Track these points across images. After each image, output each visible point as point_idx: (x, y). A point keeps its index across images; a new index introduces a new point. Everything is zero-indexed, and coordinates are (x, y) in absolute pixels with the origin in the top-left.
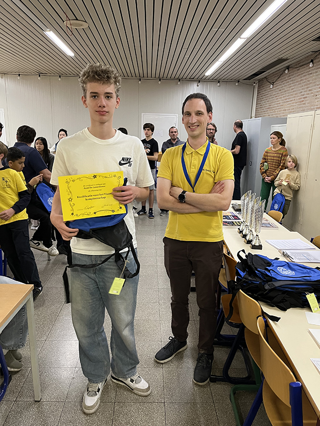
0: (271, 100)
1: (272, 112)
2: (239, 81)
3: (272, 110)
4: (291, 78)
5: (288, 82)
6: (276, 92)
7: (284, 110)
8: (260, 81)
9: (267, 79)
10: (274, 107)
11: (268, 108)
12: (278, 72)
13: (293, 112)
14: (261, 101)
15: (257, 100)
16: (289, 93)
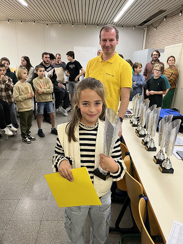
0: (155, 39)
2: (135, 27)
3: (155, 45)
4: (167, 24)
5: (166, 26)
6: (158, 33)
7: (162, 45)
8: (148, 26)
9: (152, 25)
10: (156, 43)
11: (153, 44)
13: (168, 45)
14: (148, 39)
15: (146, 39)
16: (166, 33)
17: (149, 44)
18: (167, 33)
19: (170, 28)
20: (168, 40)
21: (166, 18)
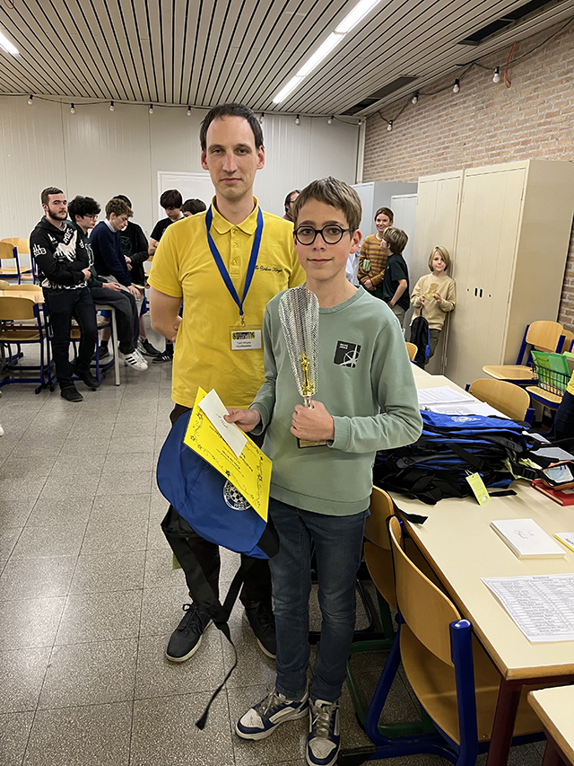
0: (389, 153)
1: (391, 174)
2: (333, 117)
3: (392, 170)
4: (421, 113)
5: (417, 120)
6: (397, 137)
7: (411, 170)
8: (369, 117)
9: (380, 114)
10: (394, 165)
11: (385, 167)
12: (400, 101)
13: (427, 173)
14: (372, 154)
15: (365, 152)
16: (419, 140)
17: (374, 166)
18: (423, 138)
19: (430, 125)
20: (426, 158)
21: (417, 96)
